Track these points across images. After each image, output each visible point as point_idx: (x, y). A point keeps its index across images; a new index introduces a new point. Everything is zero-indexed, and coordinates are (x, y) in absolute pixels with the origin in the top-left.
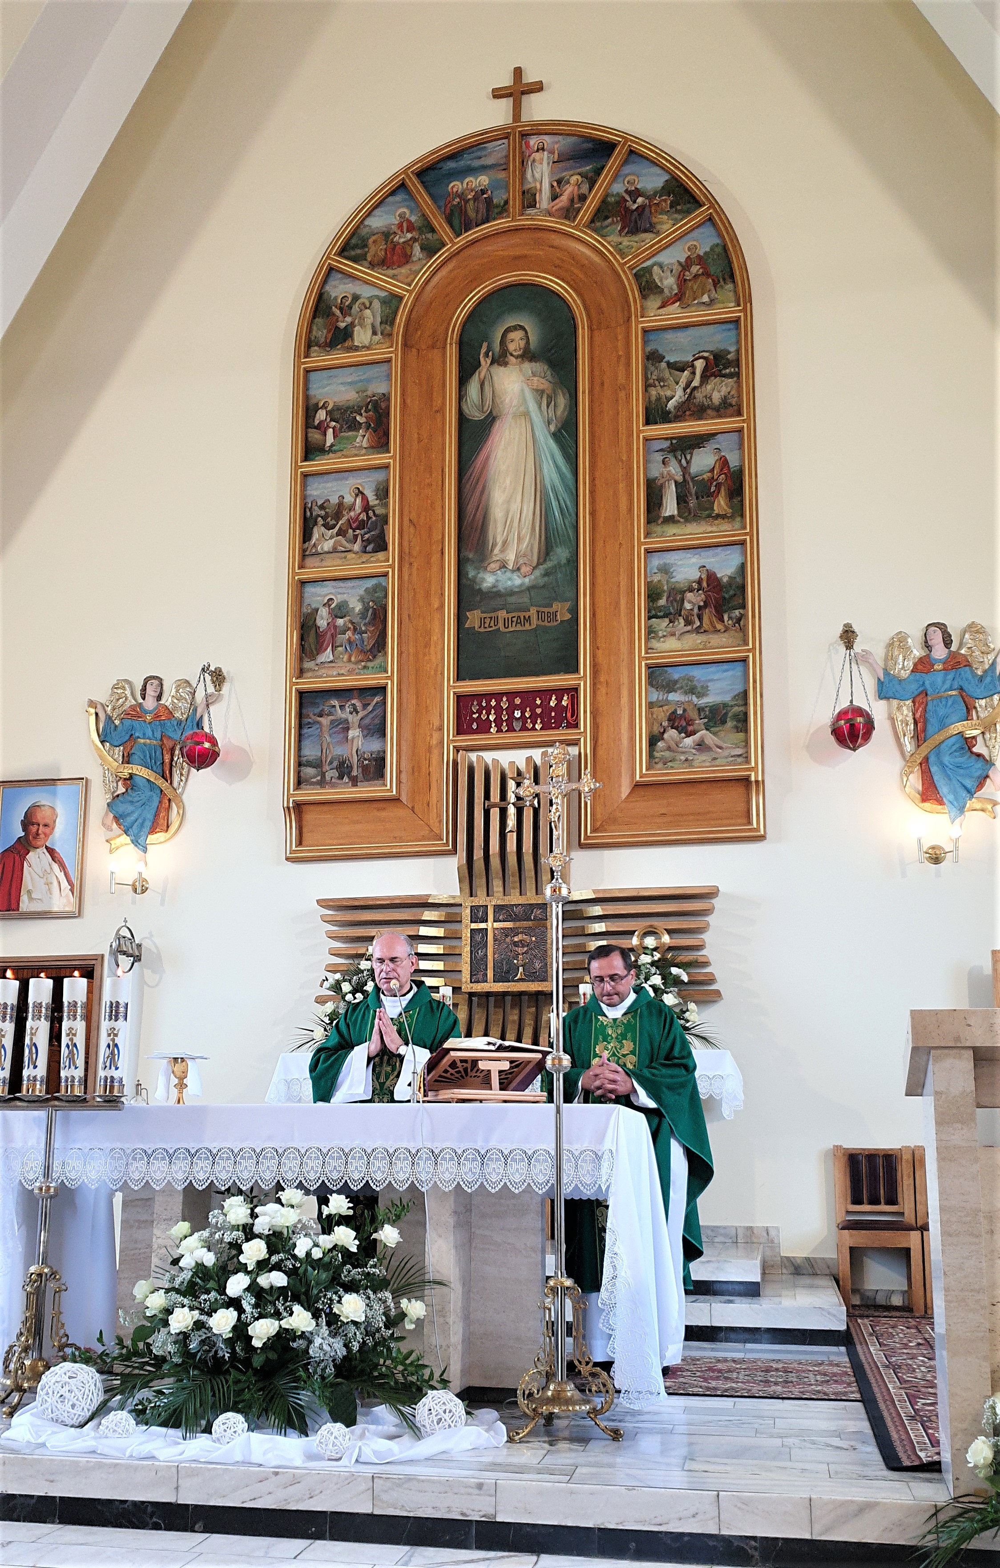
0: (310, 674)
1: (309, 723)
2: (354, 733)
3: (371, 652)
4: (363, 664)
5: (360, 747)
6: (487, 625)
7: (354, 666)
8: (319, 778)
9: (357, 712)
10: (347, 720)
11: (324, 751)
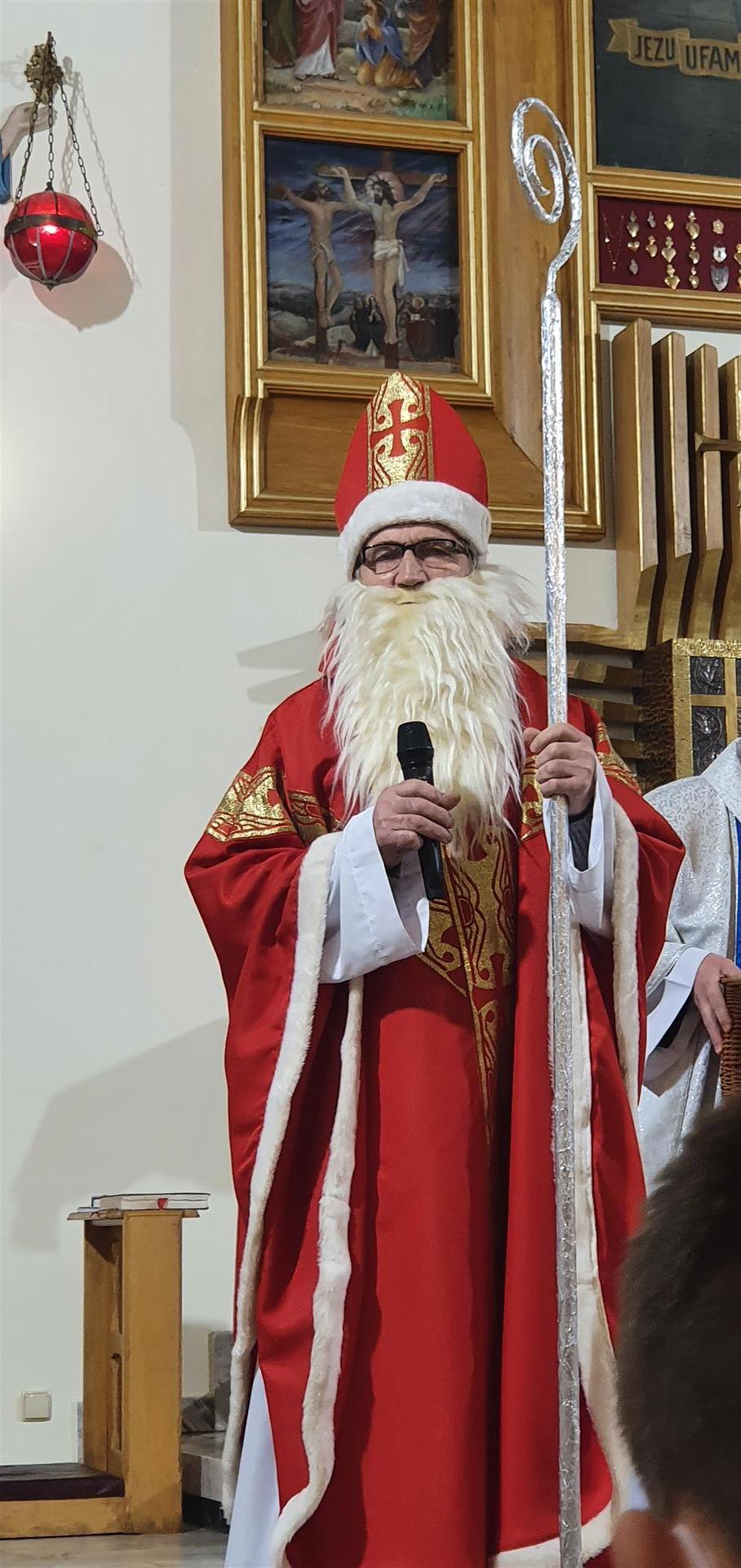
0: (281, 98)
1: (285, 211)
2: (386, 247)
3: (419, 72)
4: (401, 93)
5: (401, 283)
6: (652, 54)
7: (381, 96)
8: (312, 340)
9: (392, 202)
10: (371, 216)
11: (321, 280)
